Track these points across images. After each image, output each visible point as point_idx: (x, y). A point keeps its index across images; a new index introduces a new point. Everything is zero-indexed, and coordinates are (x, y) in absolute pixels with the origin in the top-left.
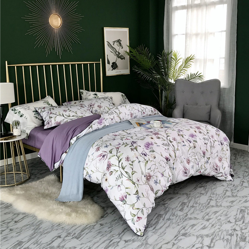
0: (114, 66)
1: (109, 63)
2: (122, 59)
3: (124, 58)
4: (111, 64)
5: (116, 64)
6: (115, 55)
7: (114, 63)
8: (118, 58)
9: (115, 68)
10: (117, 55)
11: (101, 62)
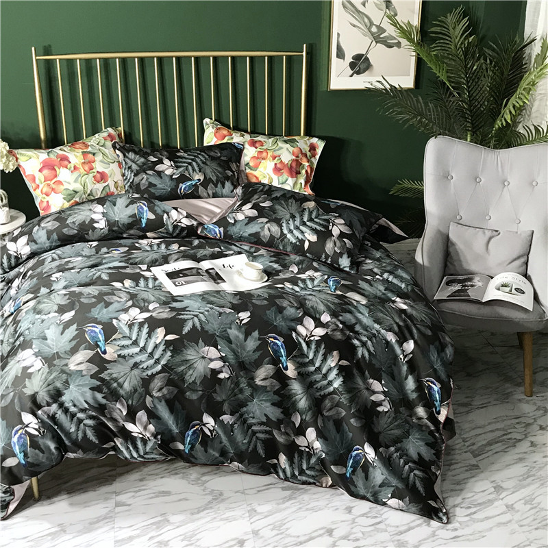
2: (390, 46)
3: (399, 42)
4: (349, 59)
6: (365, 35)
7: (358, 58)
8: (374, 42)
9: (362, 71)
10: (372, 34)
11: (304, 54)
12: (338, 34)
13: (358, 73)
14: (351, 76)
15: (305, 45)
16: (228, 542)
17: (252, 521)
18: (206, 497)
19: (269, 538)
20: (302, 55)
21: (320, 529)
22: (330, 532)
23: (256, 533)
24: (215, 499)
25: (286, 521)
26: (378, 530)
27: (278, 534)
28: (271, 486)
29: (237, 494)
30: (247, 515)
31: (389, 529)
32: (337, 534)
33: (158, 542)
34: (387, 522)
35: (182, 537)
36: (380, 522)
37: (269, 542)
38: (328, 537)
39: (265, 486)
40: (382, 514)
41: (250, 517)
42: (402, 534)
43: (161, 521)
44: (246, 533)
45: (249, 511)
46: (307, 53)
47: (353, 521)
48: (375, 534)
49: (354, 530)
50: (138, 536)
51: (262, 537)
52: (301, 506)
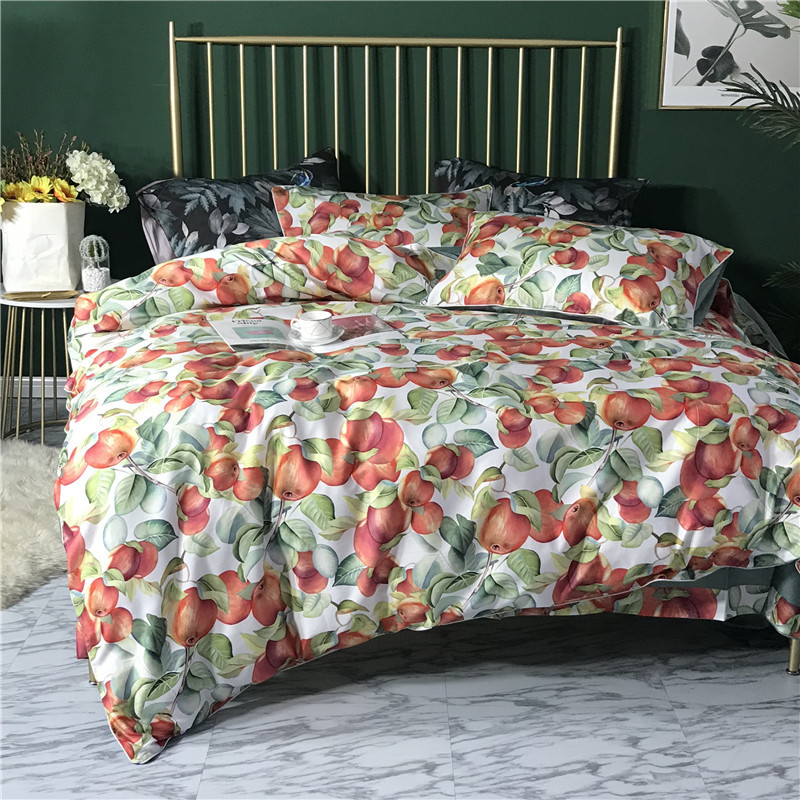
0: (715, 64)
1: (682, 46)
2: (770, 34)
3: (787, 28)
4: (696, 54)
5: (729, 56)
6: (725, 14)
7: (712, 53)
8: (741, 27)
9: (719, 75)
10: (738, 11)
11: (618, 44)
12: (679, 13)
13: (713, 79)
14: (700, 84)
15: (619, 30)
16: (406, 764)
17: (453, 740)
18: (378, 701)
19: (481, 766)
20: (615, 47)
21: (574, 763)
22: (594, 768)
23: (458, 758)
24: (394, 706)
25: (515, 746)
26: (683, 775)
27: (498, 762)
28: (496, 698)
29: (433, 702)
30: (448, 731)
31: (704, 774)
32: (605, 772)
33: (284, 753)
34: (702, 765)
35: (327, 750)
36: (689, 764)
37: (480, 771)
38: (590, 776)
39: (487, 696)
40: (694, 753)
41: (452, 734)
42: (727, 783)
43: (295, 726)
44: (440, 756)
45: (450, 727)
46: (623, 45)
47: (639, 758)
48: (677, 779)
49: (637, 770)
50: (251, 742)
51: (469, 763)
52: (545, 728)
